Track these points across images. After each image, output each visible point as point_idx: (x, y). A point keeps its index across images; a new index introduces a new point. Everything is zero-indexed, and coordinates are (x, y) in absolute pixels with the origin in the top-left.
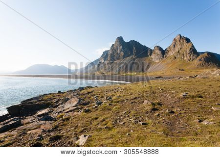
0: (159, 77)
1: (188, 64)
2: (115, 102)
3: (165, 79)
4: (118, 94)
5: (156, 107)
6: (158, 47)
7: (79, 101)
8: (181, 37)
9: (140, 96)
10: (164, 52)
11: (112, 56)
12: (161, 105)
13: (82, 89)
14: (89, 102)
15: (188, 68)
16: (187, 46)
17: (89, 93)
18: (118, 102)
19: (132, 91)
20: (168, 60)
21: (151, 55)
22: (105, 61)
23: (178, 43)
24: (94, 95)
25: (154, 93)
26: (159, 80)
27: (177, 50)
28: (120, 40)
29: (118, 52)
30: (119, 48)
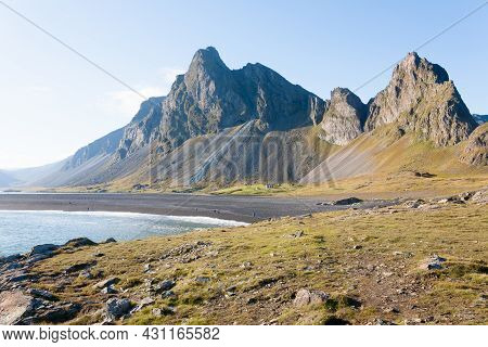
0: (350, 201)
1: (443, 156)
2: (186, 302)
3: (371, 207)
4: (199, 268)
5: (338, 314)
6: (344, 91)
7: (35, 304)
8: (418, 60)
9: (280, 272)
10: (364, 112)
11: (178, 119)
12: (358, 305)
13: (48, 251)
14: (77, 308)
15: (444, 167)
16: (438, 95)
17: (78, 267)
18: (198, 300)
19: (250, 256)
20: (378, 140)
21: (319, 119)
22: (147, 136)
23: (409, 80)
24: (100, 275)
25: (332, 261)
26: (350, 213)
27: (406, 104)
28: (209, 58)
29: (202, 104)
30: (204, 90)
